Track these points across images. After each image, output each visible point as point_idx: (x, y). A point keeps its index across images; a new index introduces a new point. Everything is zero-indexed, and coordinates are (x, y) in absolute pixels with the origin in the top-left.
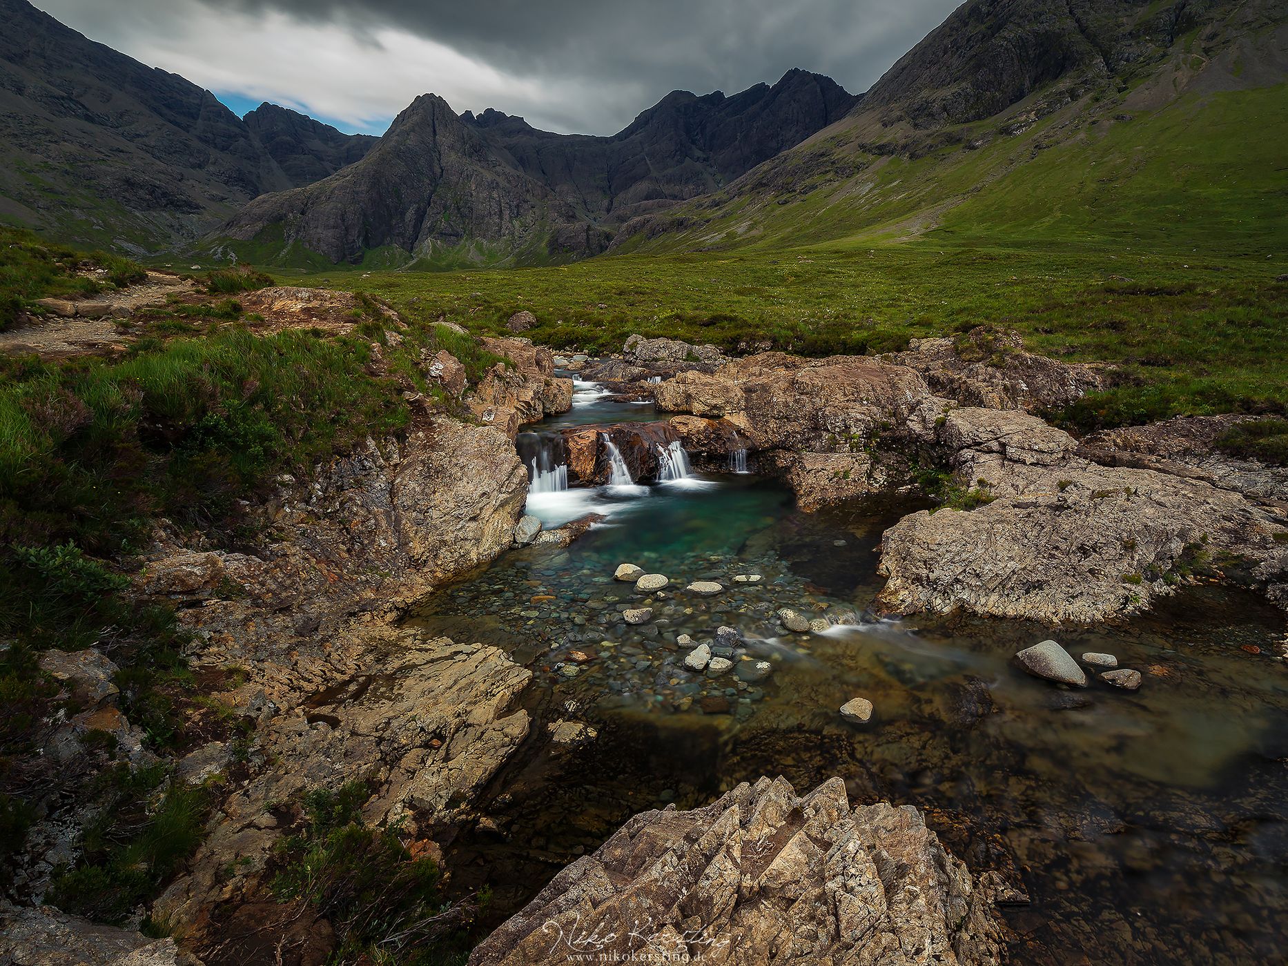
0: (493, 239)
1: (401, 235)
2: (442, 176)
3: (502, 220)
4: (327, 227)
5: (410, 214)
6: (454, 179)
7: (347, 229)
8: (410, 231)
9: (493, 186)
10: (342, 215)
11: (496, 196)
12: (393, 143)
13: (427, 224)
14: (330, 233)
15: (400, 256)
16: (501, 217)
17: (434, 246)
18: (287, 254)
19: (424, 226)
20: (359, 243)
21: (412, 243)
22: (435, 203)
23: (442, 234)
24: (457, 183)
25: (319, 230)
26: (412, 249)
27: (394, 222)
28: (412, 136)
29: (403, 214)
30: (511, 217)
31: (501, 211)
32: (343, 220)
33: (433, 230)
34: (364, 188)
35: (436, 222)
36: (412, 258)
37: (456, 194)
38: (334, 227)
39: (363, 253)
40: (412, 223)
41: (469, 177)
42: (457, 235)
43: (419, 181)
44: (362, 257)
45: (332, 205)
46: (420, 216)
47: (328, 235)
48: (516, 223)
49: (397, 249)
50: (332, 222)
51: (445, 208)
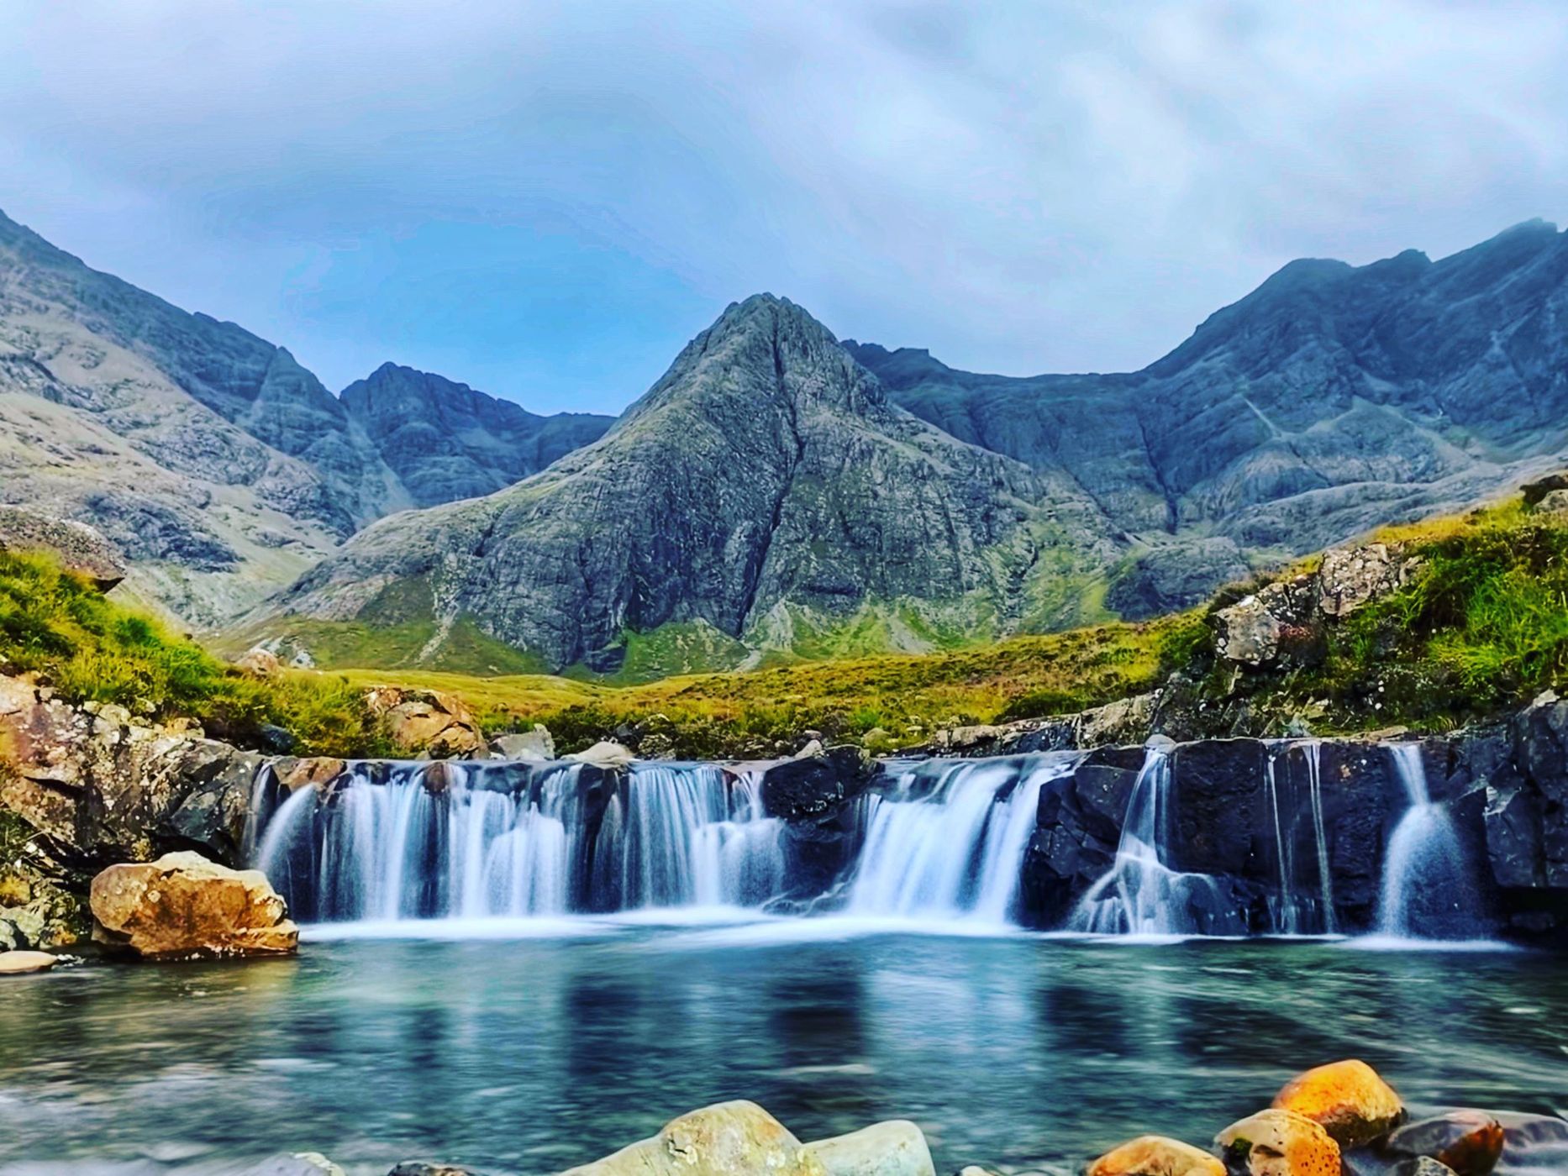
0: (942, 597)
1: (717, 595)
2: (800, 456)
3: (956, 550)
4: (542, 580)
5: (736, 545)
6: (832, 461)
7: (589, 584)
8: (736, 585)
9: (919, 474)
10: (582, 551)
11: (932, 495)
12: (695, 389)
13: (775, 565)
14: (547, 594)
15: (716, 646)
16: (952, 542)
17: (798, 622)
18: (440, 650)
19: (767, 571)
20: (618, 618)
21: (741, 616)
22: (790, 516)
23: (815, 591)
24: (839, 470)
25: (520, 589)
26: (740, 630)
27: (698, 564)
28: (735, 373)
29: (719, 544)
30: (976, 543)
31: (950, 530)
32: (583, 563)
33: (791, 581)
34: (636, 484)
35: (797, 559)
36: (742, 652)
37: (838, 495)
38: (559, 580)
39: (625, 643)
40: (742, 565)
41: (867, 453)
42: (848, 591)
43: (754, 466)
44: (619, 653)
45: (555, 528)
46: (759, 547)
47: (542, 600)
48: (994, 559)
49: (704, 630)
50: (554, 568)
51: (814, 526)
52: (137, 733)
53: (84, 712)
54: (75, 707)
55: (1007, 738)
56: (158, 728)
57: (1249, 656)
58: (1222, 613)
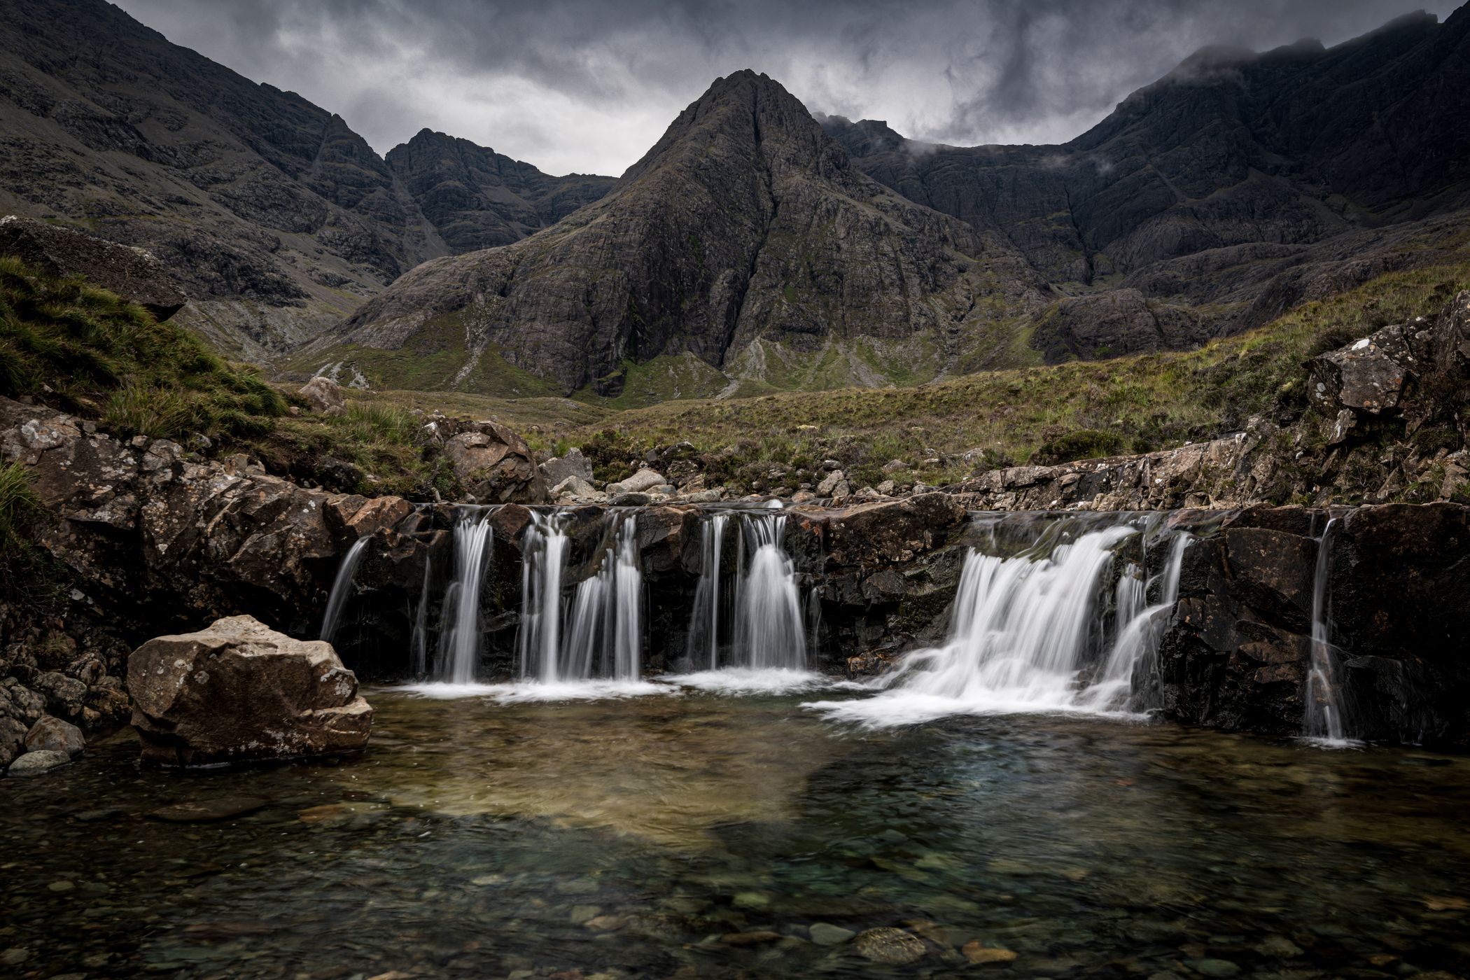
0: (894, 336)
1: (702, 331)
2: (775, 214)
3: (906, 297)
4: (554, 318)
5: (719, 288)
6: (802, 218)
7: (594, 322)
8: (718, 325)
9: (877, 231)
10: (588, 293)
11: (887, 249)
12: (686, 153)
13: (752, 308)
14: (559, 330)
15: (702, 376)
16: (903, 289)
17: (771, 356)
18: (472, 374)
19: (745, 313)
20: (619, 350)
21: (723, 350)
22: (766, 266)
23: (784, 330)
24: (809, 225)
25: (538, 325)
26: (722, 362)
27: (686, 305)
28: (720, 139)
29: (705, 289)
30: (923, 291)
31: (902, 279)
33: (765, 321)
34: (635, 236)
35: (771, 303)
36: (727, 381)
37: (806, 247)
38: (569, 317)
39: (625, 372)
40: (724, 307)
41: (831, 213)
42: (813, 331)
43: (735, 222)
44: (621, 380)
45: (566, 274)
46: (739, 292)
47: (556, 334)
48: (937, 303)
49: (692, 362)
50: (566, 306)
51: (785, 274)
52: (192, 471)
53: (132, 447)
54: (123, 441)
55: (1066, 479)
56: (215, 465)
57: (1367, 403)
58: (1333, 357)
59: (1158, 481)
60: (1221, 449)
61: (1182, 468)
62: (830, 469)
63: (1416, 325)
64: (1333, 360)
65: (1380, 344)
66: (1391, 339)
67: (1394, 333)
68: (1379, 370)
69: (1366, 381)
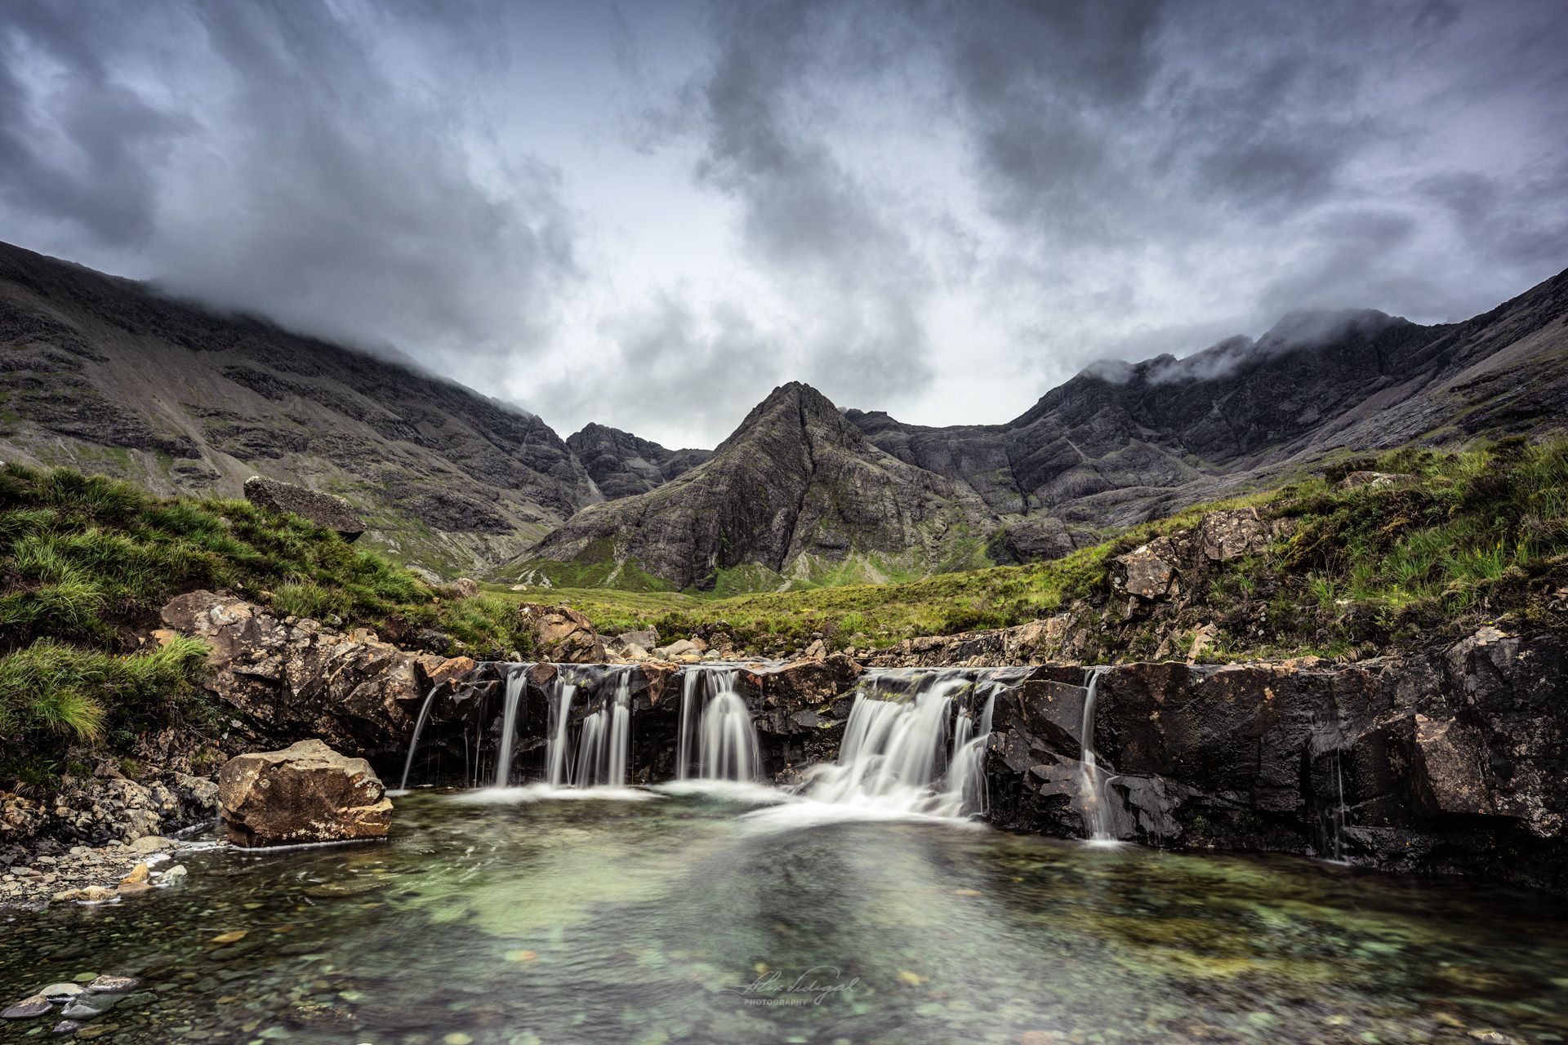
0: (894, 551)
1: (767, 549)
2: (814, 472)
3: (902, 524)
4: (671, 540)
5: (778, 520)
6: (833, 475)
7: (697, 542)
8: (776, 546)
9: (882, 482)
10: (693, 524)
11: (889, 494)
12: (756, 435)
13: (800, 532)
14: (674, 548)
15: (767, 577)
16: (900, 520)
17: (812, 564)
18: (618, 577)
19: (795, 536)
20: (712, 561)
21: (781, 561)
23: (823, 547)
24: (836, 480)
25: (661, 545)
26: (780, 569)
27: (756, 532)
28: (778, 426)
29: (768, 520)
30: (914, 521)
31: (899, 513)
32: (694, 531)
33: (809, 541)
34: (722, 488)
35: (812, 530)
36: (783, 581)
37: (835, 494)
38: (681, 540)
39: (716, 575)
40: (781, 532)
41: (851, 471)
42: (841, 548)
43: (788, 478)
44: (714, 580)
45: (679, 513)
46: (791, 523)
47: (672, 551)
48: (923, 529)
49: (760, 569)
50: (678, 533)
51: (822, 511)
55: (953, 645)
57: (1145, 591)
58: (1121, 559)
59: (1012, 647)
60: (1054, 623)
61: (1028, 638)
62: (815, 639)
63: (1180, 536)
64: (1122, 561)
65: (1154, 549)
66: (1163, 547)
67: (1164, 542)
68: (1153, 567)
69: (1144, 576)
